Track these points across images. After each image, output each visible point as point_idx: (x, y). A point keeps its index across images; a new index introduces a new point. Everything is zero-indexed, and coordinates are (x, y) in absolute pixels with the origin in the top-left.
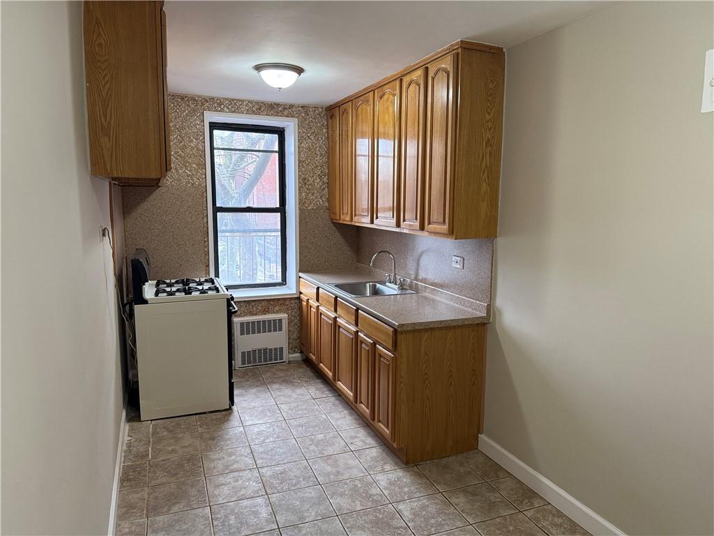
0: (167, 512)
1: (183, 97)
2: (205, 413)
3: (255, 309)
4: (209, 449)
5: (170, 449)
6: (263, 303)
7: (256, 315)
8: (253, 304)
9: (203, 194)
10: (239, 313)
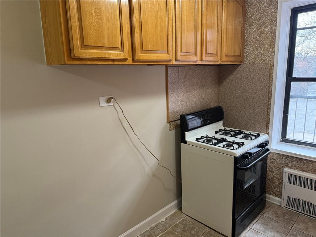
2: (216, 231)
3: (305, 166)
8: (305, 162)
9: (270, 67)
10: (290, 165)
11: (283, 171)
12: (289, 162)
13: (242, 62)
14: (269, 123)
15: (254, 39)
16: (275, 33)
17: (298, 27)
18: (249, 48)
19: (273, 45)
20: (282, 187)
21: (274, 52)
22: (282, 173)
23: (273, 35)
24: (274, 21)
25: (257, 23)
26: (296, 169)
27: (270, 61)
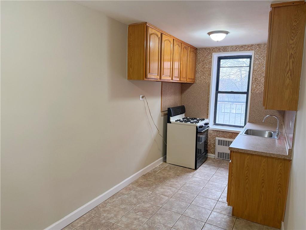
0: (142, 188)
1: (205, 49)
2: (186, 168)
3: (226, 135)
4: (173, 178)
5: (164, 173)
6: (230, 133)
7: (226, 138)
8: (225, 133)
9: (209, 86)
10: (219, 135)
11: (215, 139)
12: (218, 134)
13: (194, 82)
14: (208, 114)
15: (201, 70)
16: (211, 69)
17: (221, 66)
18: (198, 75)
19: (210, 74)
20: (215, 148)
21: (210, 78)
22: (215, 141)
23: (210, 69)
24: (210, 63)
25: (202, 63)
26: (222, 137)
27: (208, 82)
